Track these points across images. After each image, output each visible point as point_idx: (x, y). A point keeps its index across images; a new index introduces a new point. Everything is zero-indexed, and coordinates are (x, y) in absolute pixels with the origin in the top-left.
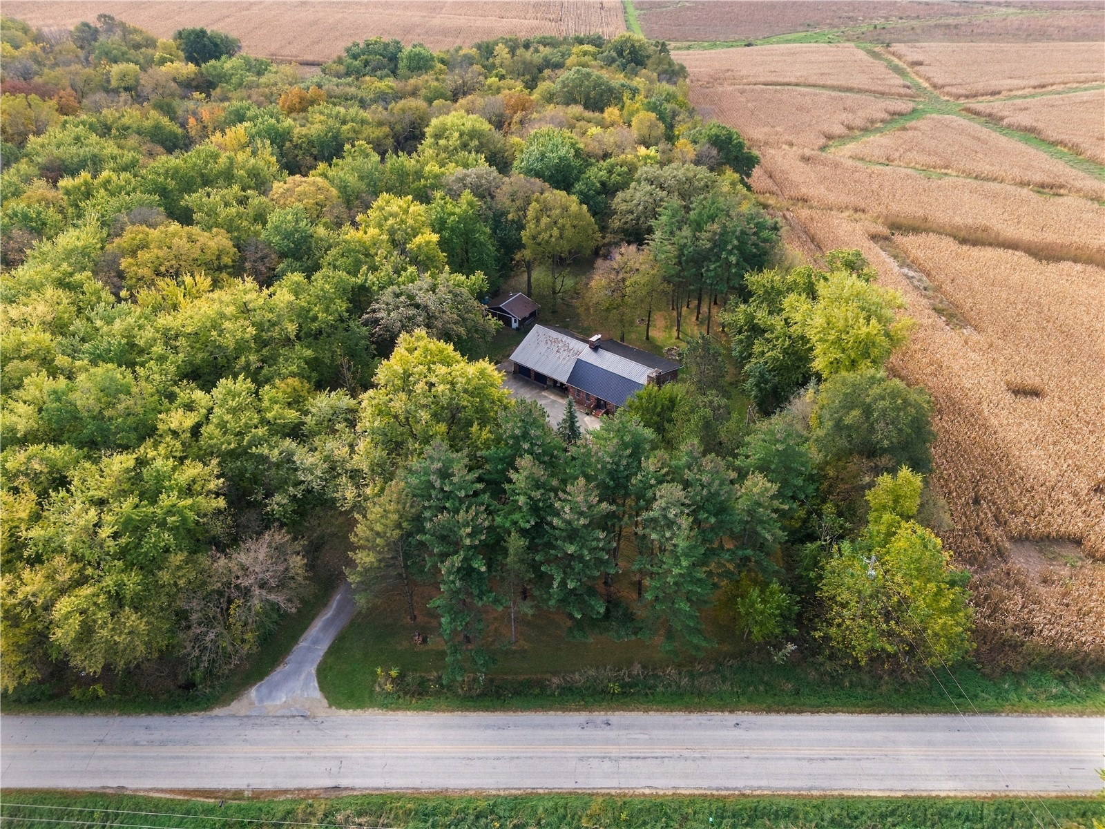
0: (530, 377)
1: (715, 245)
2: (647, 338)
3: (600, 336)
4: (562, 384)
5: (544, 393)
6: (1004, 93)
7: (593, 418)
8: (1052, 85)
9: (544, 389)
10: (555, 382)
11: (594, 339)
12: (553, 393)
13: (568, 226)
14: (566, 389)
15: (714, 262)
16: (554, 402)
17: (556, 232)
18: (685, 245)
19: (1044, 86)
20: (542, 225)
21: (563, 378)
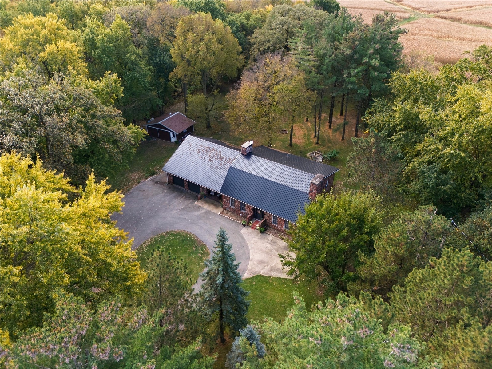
0: (183, 186)
1: (355, 51)
2: (291, 145)
3: (251, 142)
4: (216, 194)
5: (198, 203)
6: (453, 10)
7: (250, 230)
8: (476, 6)
9: (197, 199)
10: (209, 191)
11: (246, 145)
12: (207, 202)
13: (214, 41)
14: (221, 197)
15: (355, 69)
16: (208, 212)
17: (202, 46)
18: (325, 54)
19: (471, 7)
20: (189, 41)
21: (217, 187)
